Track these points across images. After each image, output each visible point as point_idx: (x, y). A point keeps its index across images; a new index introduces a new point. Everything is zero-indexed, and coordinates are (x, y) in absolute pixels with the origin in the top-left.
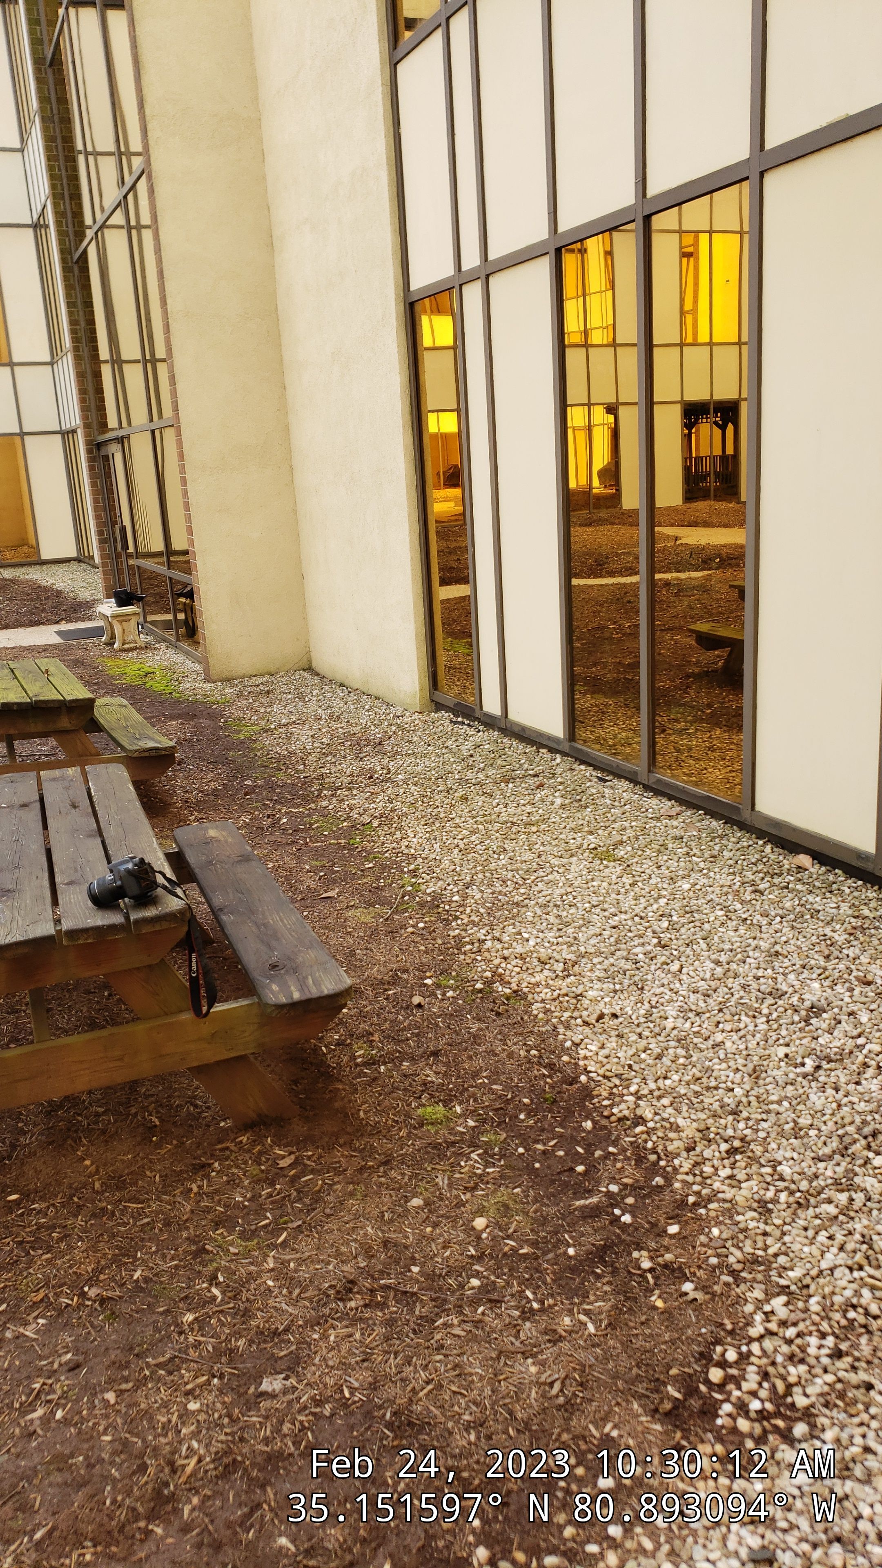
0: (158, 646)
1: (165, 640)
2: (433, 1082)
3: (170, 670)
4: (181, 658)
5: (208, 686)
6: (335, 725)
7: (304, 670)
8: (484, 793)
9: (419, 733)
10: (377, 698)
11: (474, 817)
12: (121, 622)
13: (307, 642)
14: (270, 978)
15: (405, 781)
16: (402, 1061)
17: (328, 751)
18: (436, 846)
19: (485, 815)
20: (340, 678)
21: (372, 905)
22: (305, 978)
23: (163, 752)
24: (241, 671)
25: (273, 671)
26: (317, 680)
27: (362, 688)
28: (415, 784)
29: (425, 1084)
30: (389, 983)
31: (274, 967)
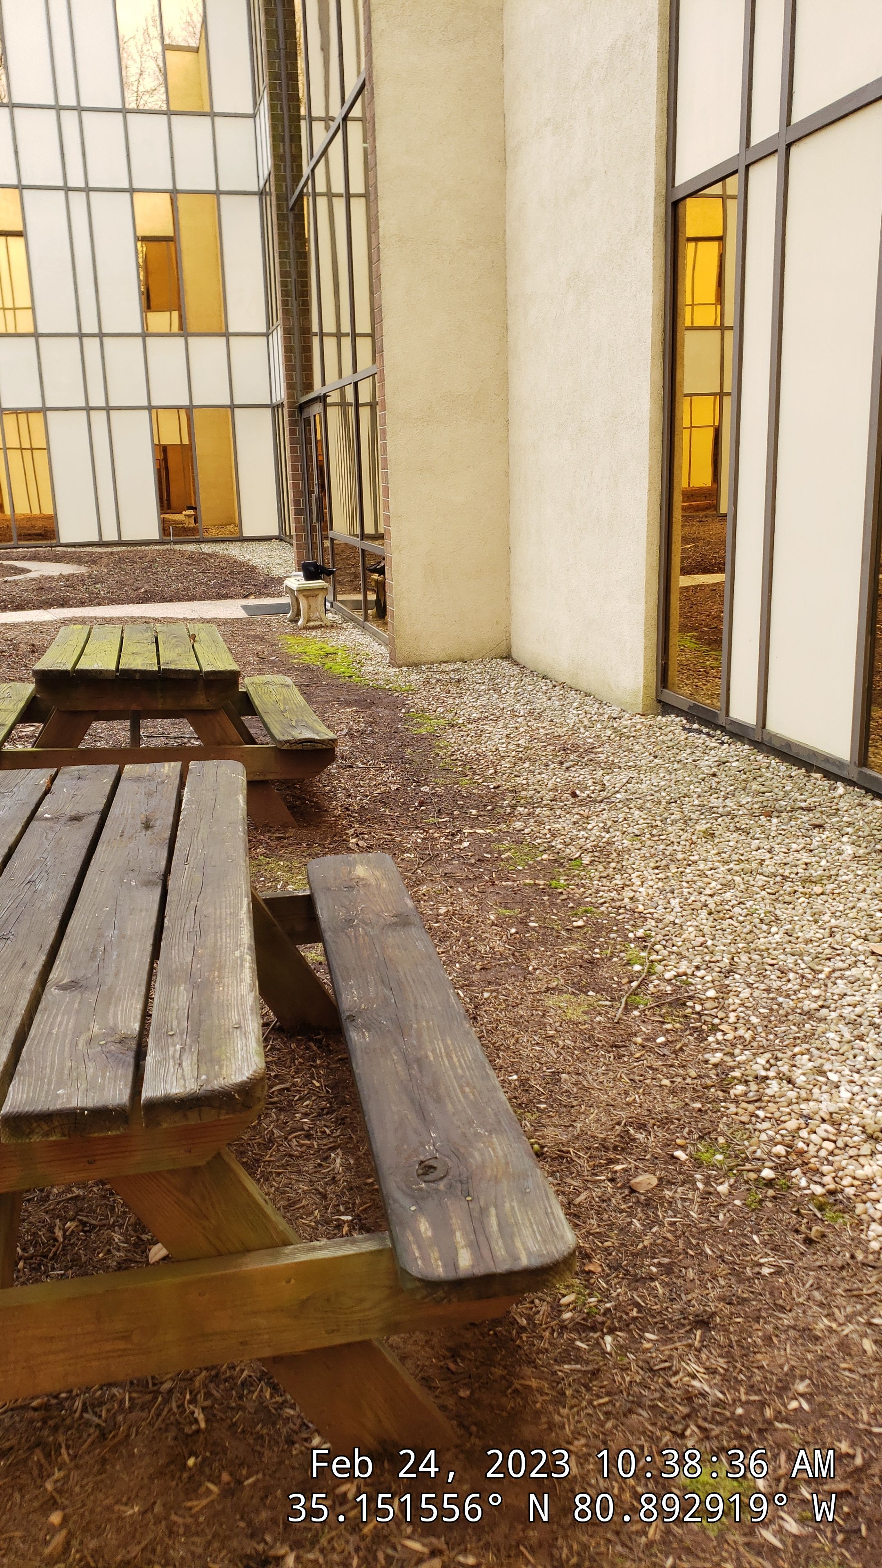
0: (344, 625)
1: (352, 619)
2: (703, 1395)
3: (353, 651)
4: (367, 639)
5: (392, 671)
6: (534, 724)
7: (502, 658)
8: (738, 829)
9: (642, 740)
10: (588, 695)
11: (727, 863)
12: (307, 597)
13: (508, 626)
14: (419, 1198)
15: (626, 802)
16: (643, 1330)
17: (525, 756)
18: (675, 903)
19: (740, 861)
20: (542, 668)
21: (583, 990)
22: (483, 1211)
23: (319, 746)
24: (433, 658)
25: (466, 657)
26: (516, 670)
27: (569, 682)
28: (641, 808)
29: (689, 1398)
31: (427, 1169)
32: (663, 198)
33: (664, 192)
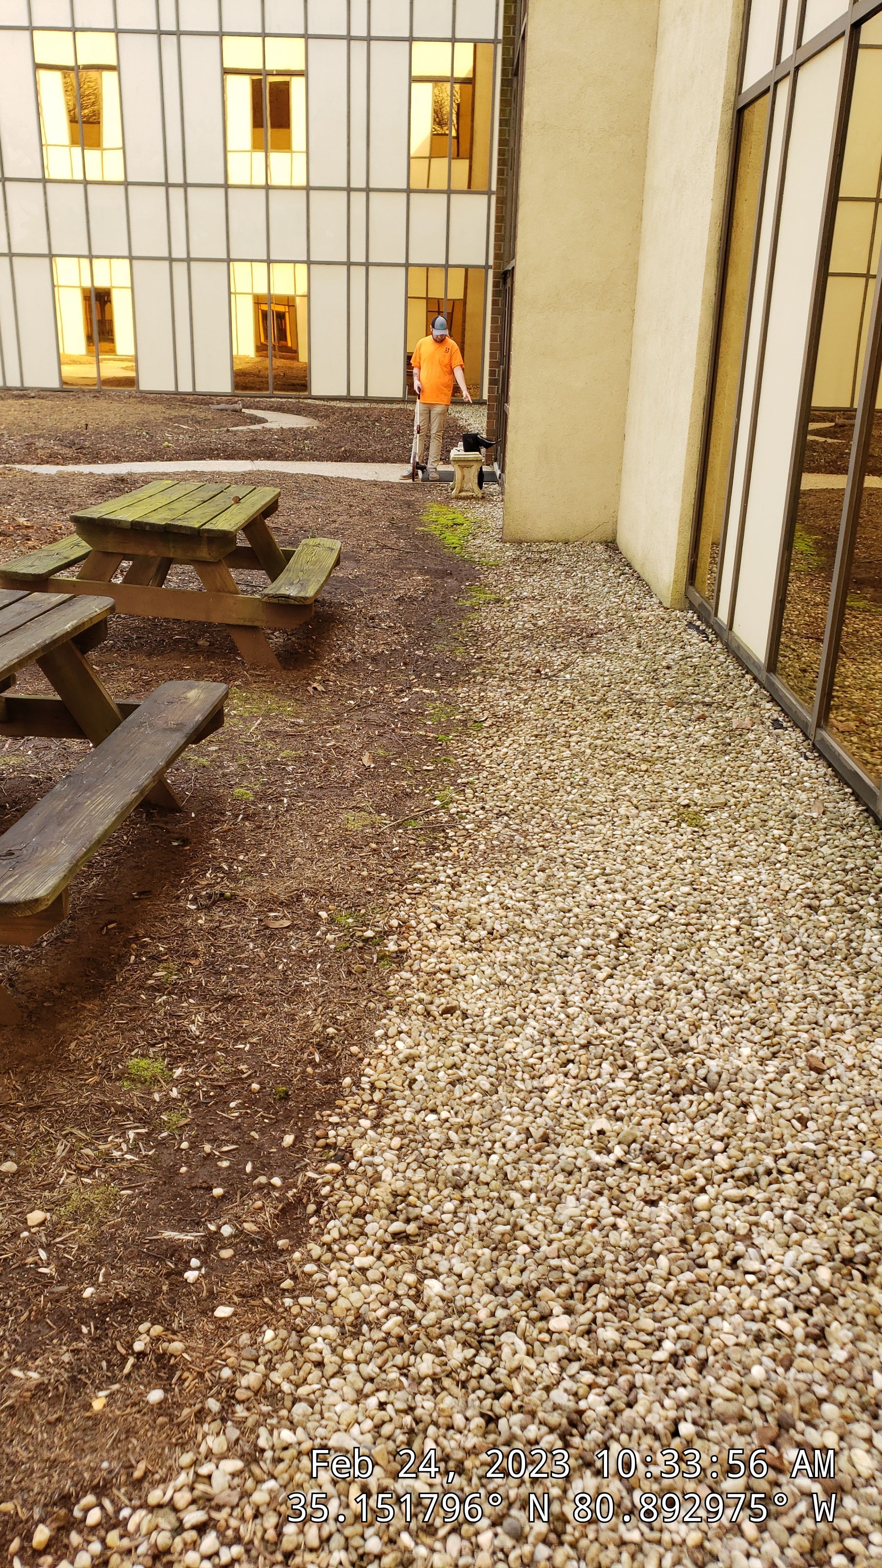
3: (478, 524)
5: (496, 545)
6: (569, 607)
7: (605, 542)
8: (635, 713)
9: (643, 631)
10: (644, 584)
11: (595, 739)
12: (462, 467)
13: (616, 511)
17: (531, 634)
18: (518, 762)
19: (610, 739)
20: (629, 556)
21: (380, 811)
23: (292, 602)
24: (540, 536)
25: (571, 538)
30: (281, 903)
32: (731, 105)
33: (732, 98)
